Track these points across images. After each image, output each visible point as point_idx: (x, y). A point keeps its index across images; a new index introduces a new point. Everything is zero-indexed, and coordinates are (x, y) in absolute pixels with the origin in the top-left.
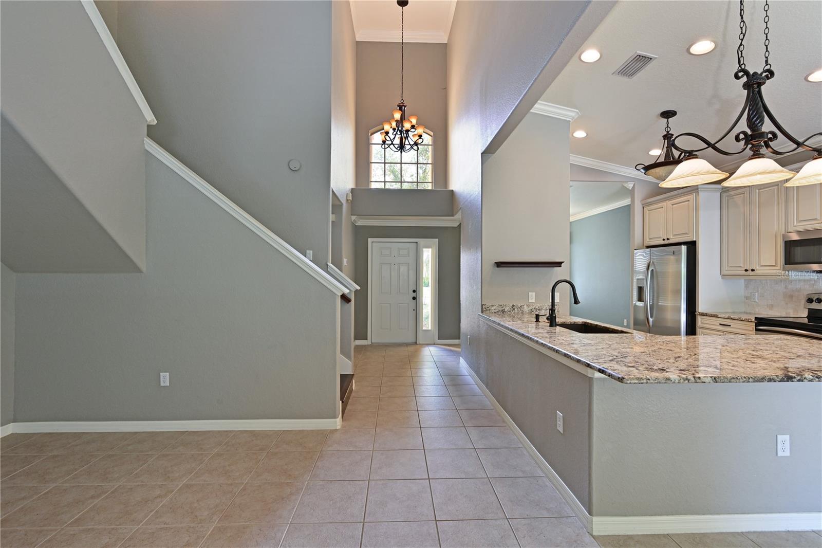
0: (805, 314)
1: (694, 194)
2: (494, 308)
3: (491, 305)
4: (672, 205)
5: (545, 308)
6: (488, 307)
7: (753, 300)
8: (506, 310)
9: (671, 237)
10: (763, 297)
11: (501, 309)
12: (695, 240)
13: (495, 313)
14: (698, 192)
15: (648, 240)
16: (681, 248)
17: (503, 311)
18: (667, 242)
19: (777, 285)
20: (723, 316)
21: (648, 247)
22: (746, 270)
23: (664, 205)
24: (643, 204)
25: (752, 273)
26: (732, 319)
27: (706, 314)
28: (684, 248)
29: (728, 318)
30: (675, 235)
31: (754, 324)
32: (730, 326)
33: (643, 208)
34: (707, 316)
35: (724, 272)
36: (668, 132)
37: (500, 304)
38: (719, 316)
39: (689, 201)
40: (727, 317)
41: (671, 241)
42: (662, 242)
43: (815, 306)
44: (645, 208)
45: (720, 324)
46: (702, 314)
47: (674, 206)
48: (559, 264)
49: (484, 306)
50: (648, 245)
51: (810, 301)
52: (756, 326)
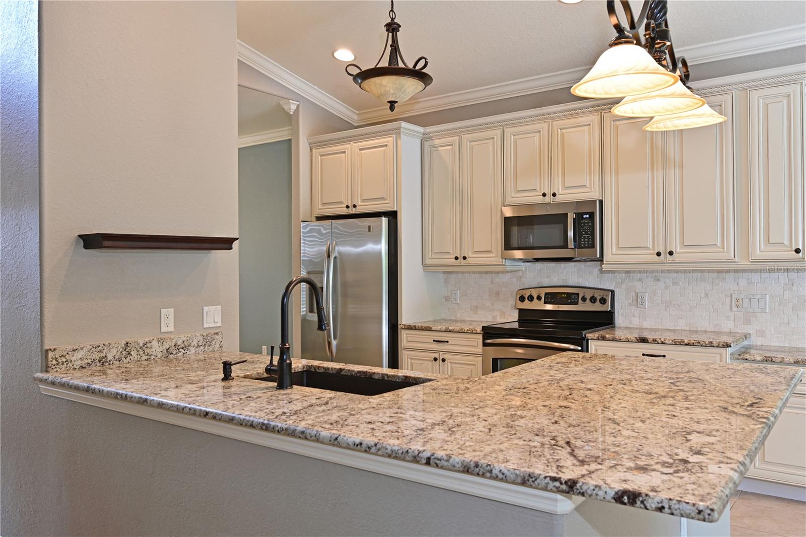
0: (515, 316)
1: (395, 136)
2: (79, 355)
3: (70, 347)
4: (360, 150)
5: (195, 343)
6: (64, 356)
7: (454, 302)
8: (110, 357)
9: (360, 204)
10: (466, 295)
11: (97, 356)
12: (395, 209)
13: (82, 367)
14: (399, 134)
15: (320, 207)
16: (381, 221)
17: (103, 361)
18: (352, 211)
19: (482, 279)
20: (439, 328)
21: (320, 218)
22: (456, 258)
23: (347, 149)
24: (310, 144)
25: (464, 262)
26: (450, 331)
27: (415, 326)
28: (384, 220)
29: (446, 331)
30: (364, 200)
31: (481, 337)
32: (448, 342)
33: (311, 149)
34: (416, 329)
35: (428, 261)
36: (393, 19)
37: (97, 344)
38: (434, 328)
39: (386, 146)
40: (444, 328)
41: (358, 210)
42: (345, 211)
43: (527, 305)
44: (314, 150)
45: (434, 341)
46: (409, 328)
47: (362, 152)
48: (226, 243)
49: (51, 354)
50: (319, 215)
51: (522, 299)
52: (484, 339)
